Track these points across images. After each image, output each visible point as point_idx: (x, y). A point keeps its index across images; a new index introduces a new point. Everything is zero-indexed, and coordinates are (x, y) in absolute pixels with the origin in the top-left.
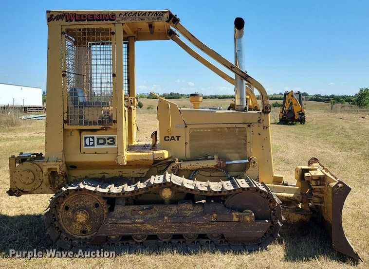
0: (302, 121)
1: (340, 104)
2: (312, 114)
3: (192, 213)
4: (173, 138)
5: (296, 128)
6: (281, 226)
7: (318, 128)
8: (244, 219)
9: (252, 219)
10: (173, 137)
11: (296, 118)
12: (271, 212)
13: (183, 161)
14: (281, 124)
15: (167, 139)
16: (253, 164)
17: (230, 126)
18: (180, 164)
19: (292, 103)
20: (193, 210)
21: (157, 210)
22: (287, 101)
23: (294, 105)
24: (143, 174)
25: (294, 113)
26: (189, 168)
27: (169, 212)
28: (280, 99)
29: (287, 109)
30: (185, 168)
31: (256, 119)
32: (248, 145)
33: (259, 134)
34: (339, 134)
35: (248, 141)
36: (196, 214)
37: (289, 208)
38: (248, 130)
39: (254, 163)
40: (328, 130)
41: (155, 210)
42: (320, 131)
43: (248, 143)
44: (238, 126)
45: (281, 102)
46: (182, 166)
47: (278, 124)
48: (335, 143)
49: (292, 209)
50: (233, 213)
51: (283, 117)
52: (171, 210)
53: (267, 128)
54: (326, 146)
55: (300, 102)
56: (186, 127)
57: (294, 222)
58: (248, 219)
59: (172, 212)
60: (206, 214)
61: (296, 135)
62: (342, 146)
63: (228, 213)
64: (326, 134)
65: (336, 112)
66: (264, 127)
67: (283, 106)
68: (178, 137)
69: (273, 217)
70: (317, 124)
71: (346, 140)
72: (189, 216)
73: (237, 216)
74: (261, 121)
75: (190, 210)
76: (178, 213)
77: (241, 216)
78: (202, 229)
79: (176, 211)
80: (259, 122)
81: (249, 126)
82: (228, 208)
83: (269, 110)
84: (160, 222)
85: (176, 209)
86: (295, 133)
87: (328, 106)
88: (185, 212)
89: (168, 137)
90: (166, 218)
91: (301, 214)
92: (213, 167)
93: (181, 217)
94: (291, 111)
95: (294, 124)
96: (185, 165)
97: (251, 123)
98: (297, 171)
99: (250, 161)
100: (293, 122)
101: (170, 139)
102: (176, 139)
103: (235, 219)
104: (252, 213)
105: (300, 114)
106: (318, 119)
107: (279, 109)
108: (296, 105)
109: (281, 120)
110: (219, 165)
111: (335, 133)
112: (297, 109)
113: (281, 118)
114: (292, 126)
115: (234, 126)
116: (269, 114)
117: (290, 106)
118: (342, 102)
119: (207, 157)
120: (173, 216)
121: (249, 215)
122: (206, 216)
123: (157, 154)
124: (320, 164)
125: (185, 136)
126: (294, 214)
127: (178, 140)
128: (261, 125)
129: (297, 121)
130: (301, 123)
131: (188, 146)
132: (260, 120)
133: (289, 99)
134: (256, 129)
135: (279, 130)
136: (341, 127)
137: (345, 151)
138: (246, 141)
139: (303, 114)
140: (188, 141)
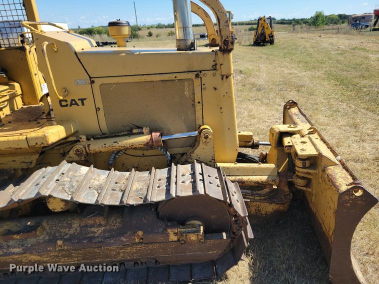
0: (272, 42)
1: (299, 26)
2: (280, 35)
3: (104, 231)
4: (73, 103)
5: (267, 49)
6: (246, 245)
7: (284, 48)
8: (186, 238)
9: (200, 237)
10: (74, 100)
11: (267, 40)
12: (231, 220)
13: (94, 139)
14: (255, 46)
15: (64, 103)
16: (204, 140)
17: (166, 77)
18: (89, 145)
19: (264, 27)
20: (105, 226)
21: (47, 227)
22: (260, 25)
23: (265, 29)
24: (31, 163)
25: (265, 36)
26: (103, 150)
27: (67, 229)
28: (255, 24)
29: (260, 33)
30: (97, 150)
31: (209, 64)
32: (198, 107)
33: (215, 89)
34: (302, 53)
35: (197, 101)
36: (111, 231)
37: (260, 195)
38: (197, 82)
39: (206, 137)
40: (293, 49)
41: (44, 229)
42: (286, 51)
43: (197, 104)
44: (180, 76)
45: (255, 26)
46: (91, 148)
47: (252, 45)
48: (300, 62)
49: (264, 195)
50: (169, 230)
51: (256, 40)
52: (70, 227)
53: (227, 77)
54: (293, 65)
55: (271, 26)
56: (92, 82)
57: (266, 214)
58: (193, 237)
59: (72, 231)
60: (126, 233)
61: (266, 56)
62: (307, 66)
63: (161, 230)
64: (291, 54)
65: (298, 32)
66: (223, 76)
67: (257, 29)
68: (82, 100)
69: (235, 226)
70: (283, 44)
71: (308, 59)
72: (98, 237)
73: (176, 234)
74: (218, 67)
75: (100, 225)
76: (81, 232)
77: (182, 234)
78: (121, 255)
79: (78, 229)
80: (214, 68)
81: (197, 76)
82: (162, 219)
83: (231, 47)
84: (50, 251)
85: (78, 225)
86: (266, 54)
87: (290, 27)
88: (93, 229)
89: (66, 101)
90: (60, 242)
91: (278, 204)
92: (142, 146)
93: (85, 239)
94: (263, 34)
95: (264, 46)
96: (97, 146)
97: (201, 72)
98: (273, 134)
99: (200, 133)
100: (264, 43)
101: (69, 103)
102: (79, 102)
103: (173, 238)
104: (200, 226)
105: (270, 37)
106: (284, 40)
107: (253, 32)
108: (267, 28)
109: (255, 43)
110: (150, 144)
111: (299, 52)
112: (267, 32)
113: (255, 40)
114: (264, 47)
115: (172, 77)
116: (231, 54)
117: (262, 29)
118: (300, 24)
119: (131, 130)
120: (72, 237)
121: (194, 232)
122: (125, 235)
123: (33, 139)
124: (299, 110)
125: (93, 98)
126: (267, 204)
127: (83, 104)
128: (218, 73)
129: (267, 42)
130: (271, 44)
131: (101, 113)
132: (216, 64)
133: (262, 24)
134: (209, 79)
135: (253, 52)
136: (303, 46)
137: (310, 70)
138: (194, 101)
139: (272, 36)
140: (100, 104)
